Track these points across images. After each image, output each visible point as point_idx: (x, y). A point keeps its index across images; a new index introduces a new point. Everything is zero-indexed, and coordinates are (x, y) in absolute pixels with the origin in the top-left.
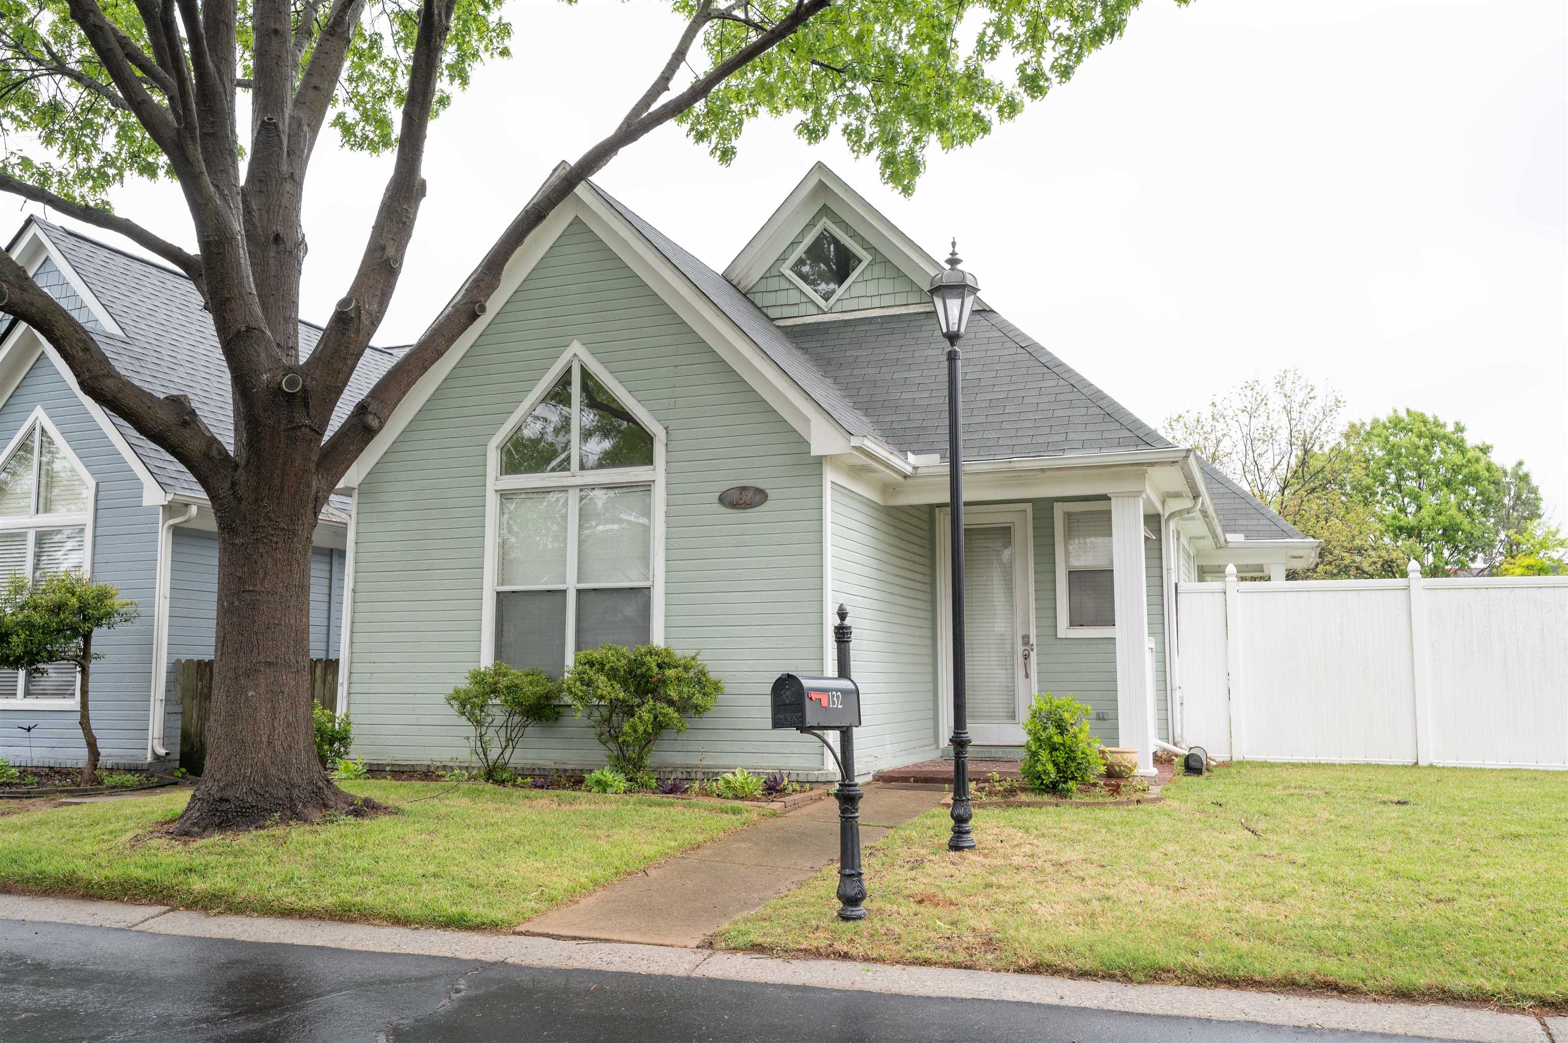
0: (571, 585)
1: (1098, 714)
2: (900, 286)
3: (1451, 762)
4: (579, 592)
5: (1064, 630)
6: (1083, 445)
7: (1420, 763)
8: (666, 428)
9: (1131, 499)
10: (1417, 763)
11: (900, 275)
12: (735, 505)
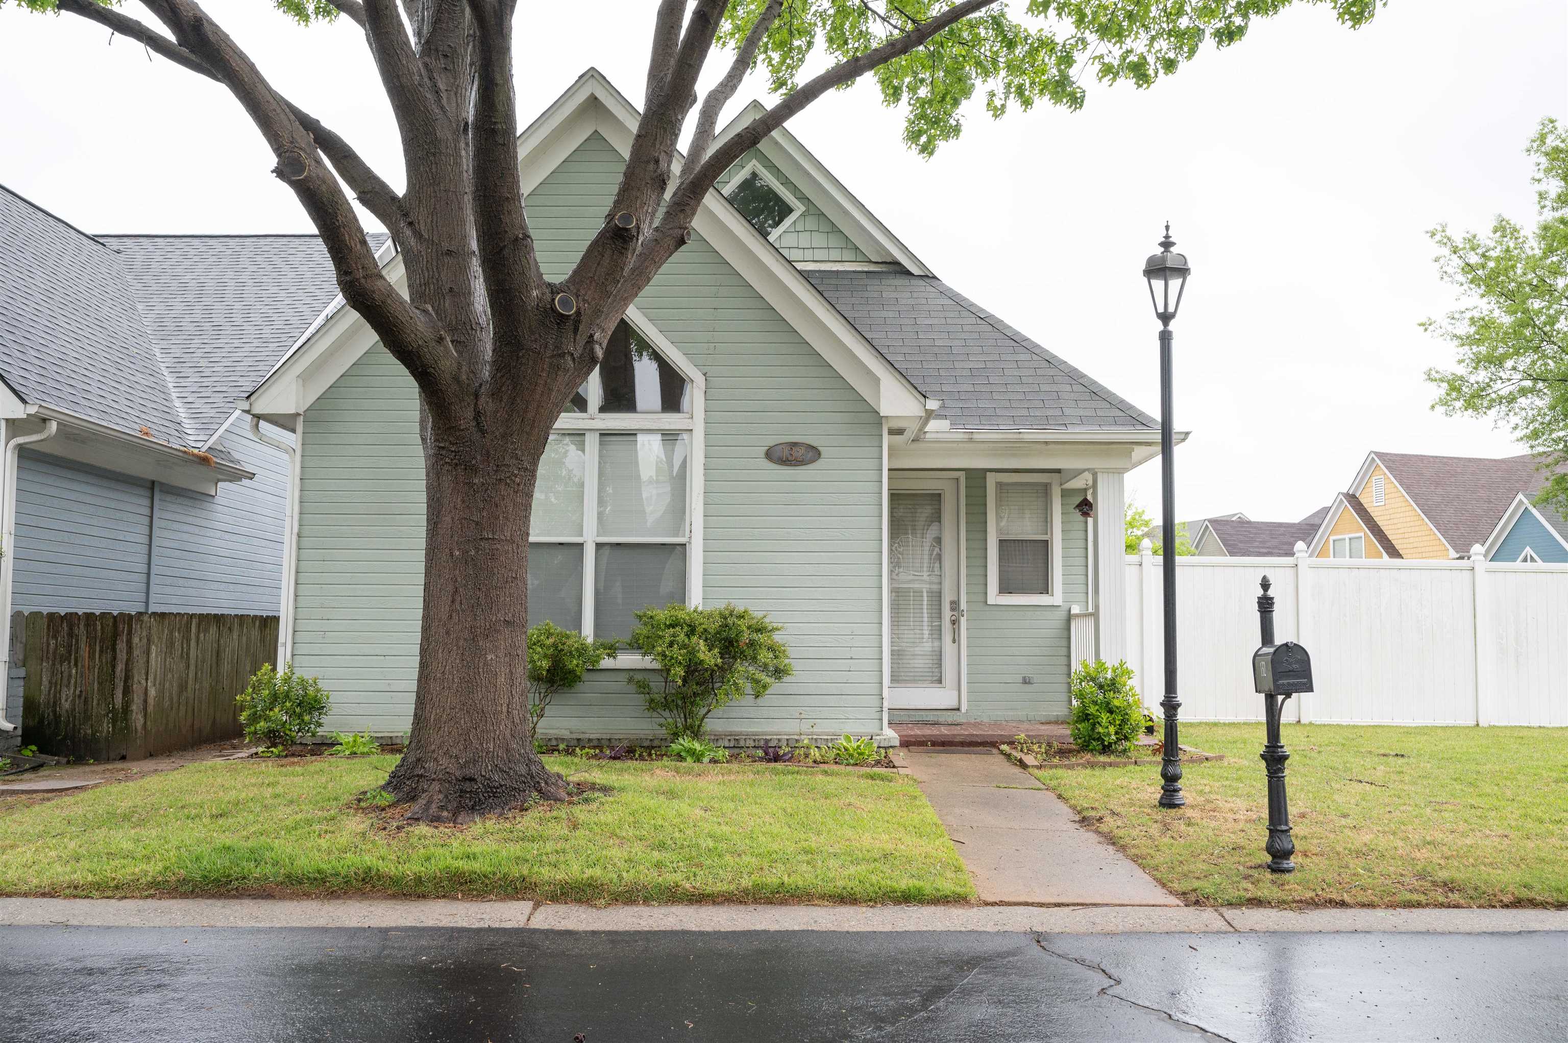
0: (590, 537)
1: (1024, 678)
2: (834, 241)
3: (1326, 720)
4: (599, 546)
5: (993, 596)
6: (1082, 420)
7: (1302, 722)
8: (705, 375)
9: (1116, 476)
10: (1299, 722)
11: (834, 229)
12: (785, 461)
